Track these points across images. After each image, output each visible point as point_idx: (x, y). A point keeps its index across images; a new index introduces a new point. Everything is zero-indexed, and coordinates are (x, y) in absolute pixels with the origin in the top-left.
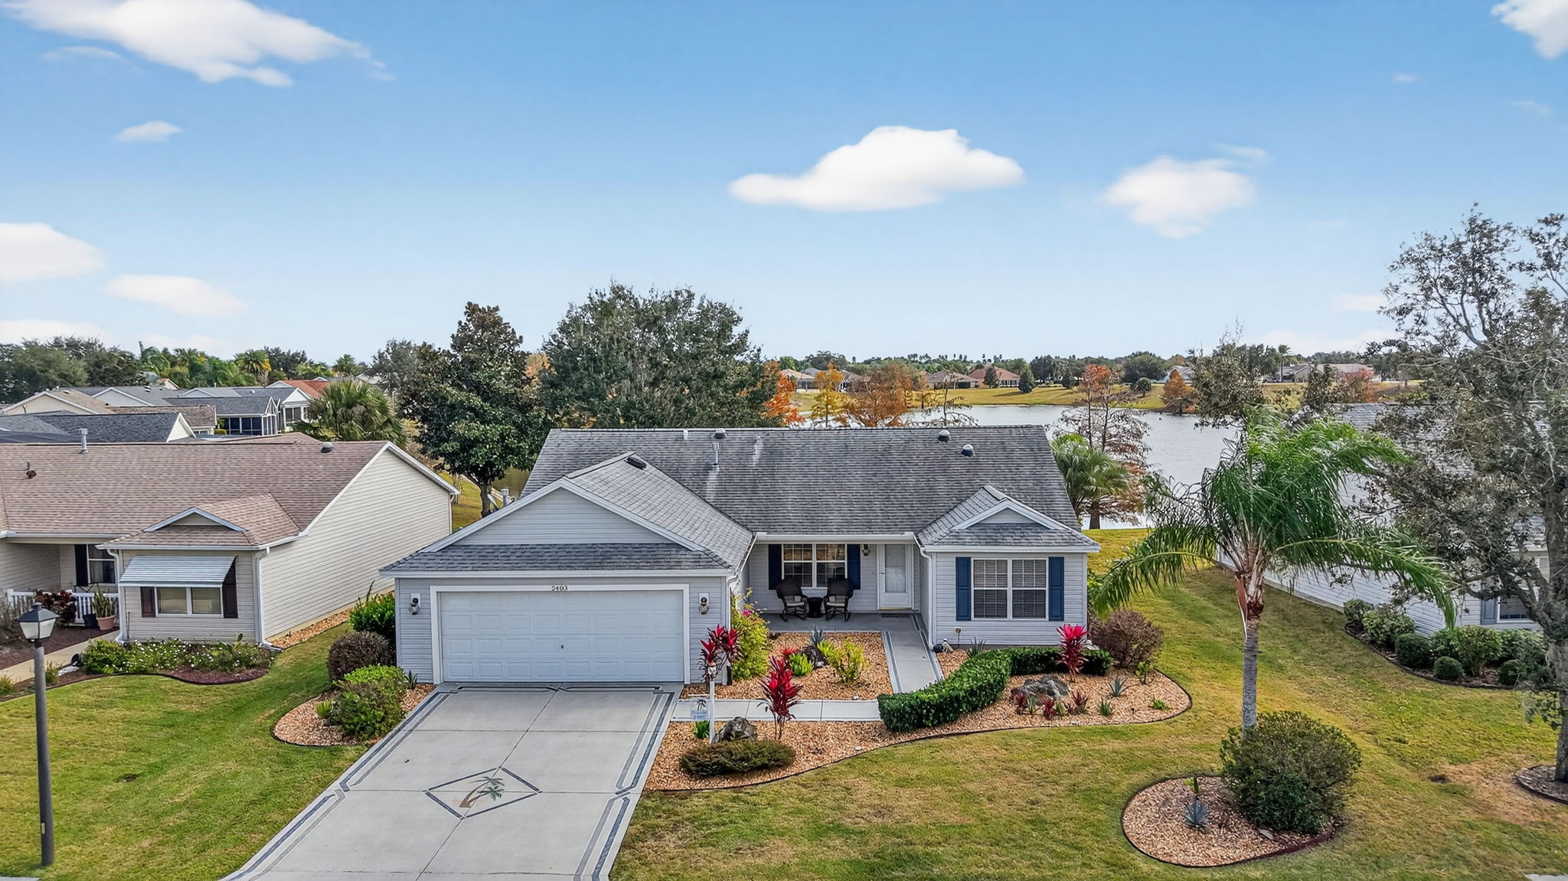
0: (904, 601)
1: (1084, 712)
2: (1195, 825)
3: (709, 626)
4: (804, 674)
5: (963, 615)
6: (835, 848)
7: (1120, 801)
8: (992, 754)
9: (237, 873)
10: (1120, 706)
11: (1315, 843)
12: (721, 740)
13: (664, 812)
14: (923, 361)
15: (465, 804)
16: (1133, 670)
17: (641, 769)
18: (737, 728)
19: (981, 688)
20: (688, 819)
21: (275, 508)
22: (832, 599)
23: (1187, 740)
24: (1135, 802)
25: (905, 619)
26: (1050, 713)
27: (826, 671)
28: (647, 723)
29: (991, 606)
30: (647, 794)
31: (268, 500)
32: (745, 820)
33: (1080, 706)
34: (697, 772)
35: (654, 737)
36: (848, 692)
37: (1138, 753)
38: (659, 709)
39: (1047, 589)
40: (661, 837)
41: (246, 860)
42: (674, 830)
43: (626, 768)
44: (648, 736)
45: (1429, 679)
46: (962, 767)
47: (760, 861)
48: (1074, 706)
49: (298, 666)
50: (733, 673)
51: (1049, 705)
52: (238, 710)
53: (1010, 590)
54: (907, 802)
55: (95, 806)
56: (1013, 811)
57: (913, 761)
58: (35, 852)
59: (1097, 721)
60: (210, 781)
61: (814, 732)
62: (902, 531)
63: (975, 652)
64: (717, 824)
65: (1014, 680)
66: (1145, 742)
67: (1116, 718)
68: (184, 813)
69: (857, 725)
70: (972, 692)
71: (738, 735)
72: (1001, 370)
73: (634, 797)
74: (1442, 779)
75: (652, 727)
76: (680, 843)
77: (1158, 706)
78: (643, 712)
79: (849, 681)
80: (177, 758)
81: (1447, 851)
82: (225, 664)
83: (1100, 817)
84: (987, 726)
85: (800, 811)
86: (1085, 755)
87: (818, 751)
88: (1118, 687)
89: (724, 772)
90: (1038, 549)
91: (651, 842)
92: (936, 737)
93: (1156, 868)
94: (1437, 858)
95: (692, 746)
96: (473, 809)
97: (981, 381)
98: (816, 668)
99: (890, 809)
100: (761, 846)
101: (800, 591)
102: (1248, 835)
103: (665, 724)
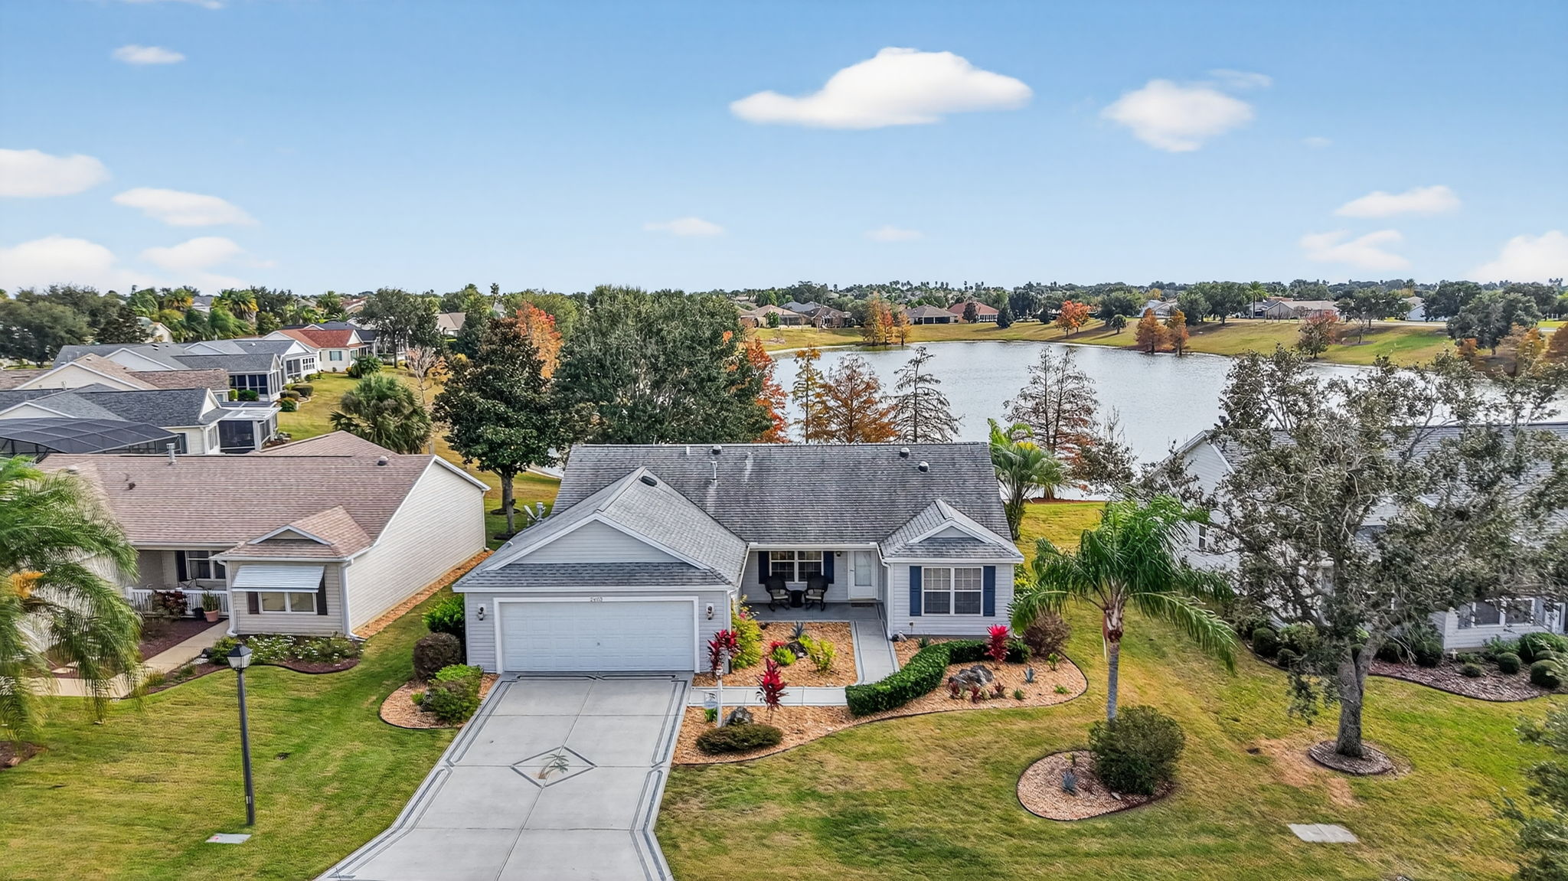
0: (869, 593)
1: (1003, 696)
2: (1069, 790)
3: (714, 628)
4: (788, 665)
5: (915, 611)
6: (811, 810)
7: (1018, 771)
8: (929, 733)
9: (389, 831)
10: (1030, 692)
11: (1149, 802)
12: (727, 725)
13: (687, 781)
14: (905, 288)
15: (542, 776)
16: (1045, 657)
17: (668, 746)
18: (740, 716)
19: (924, 679)
20: (706, 787)
21: (347, 518)
22: (811, 592)
23: (1075, 720)
24: (1030, 772)
25: (870, 609)
26: (976, 698)
27: (806, 662)
28: (669, 709)
29: (938, 604)
30: (674, 767)
31: (340, 513)
32: (747, 788)
33: (1000, 692)
34: (710, 749)
35: (675, 720)
36: (823, 680)
37: (1038, 732)
38: (678, 694)
39: (982, 591)
40: (687, 801)
41: (394, 819)
42: (695, 796)
43: (658, 746)
44: (671, 719)
45: (1273, 665)
46: (906, 744)
47: (758, 819)
48: (995, 692)
49: (383, 656)
50: (733, 664)
51: (975, 691)
52: (346, 697)
53: (952, 591)
54: (864, 773)
55: (268, 779)
56: (940, 780)
57: (869, 739)
58: (242, 816)
59: (1010, 704)
60: (346, 758)
61: (797, 715)
62: (868, 541)
63: (924, 644)
64: (727, 791)
65: (952, 668)
66: (1045, 723)
67: (1027, 702)
68: (336, 784)
69: (829, 709)
70: (917, 683)
71: (740, 721)
72: (980, 304)
73: (666, 771)
74: (1256, 751)
75: (673, 712)
76: (701, 805)
77: (1060, 691)
78: (665, 698)
79: (823, 670)
80: (314, 739)
81: (1238, 807)
82: (326, 656)
83: (1002, 784)
84: (927, 709)
85: (786, 781)
86: (999, 733)
87: (800, 731)
88: (1031, 674)
89: (729, 749)
90: (976, 559)
91: (680, 805)
92: (889, 718)
93: (1034, 822)
94: (1230, 813)
95: (706, 728)
96: (549, 781)
97: (960, 317)
98: (798, 658)
99: (851, 778)
100: (759, 808)
101: (784, 585)
102: (1104, 797)
103: (683, 709)
